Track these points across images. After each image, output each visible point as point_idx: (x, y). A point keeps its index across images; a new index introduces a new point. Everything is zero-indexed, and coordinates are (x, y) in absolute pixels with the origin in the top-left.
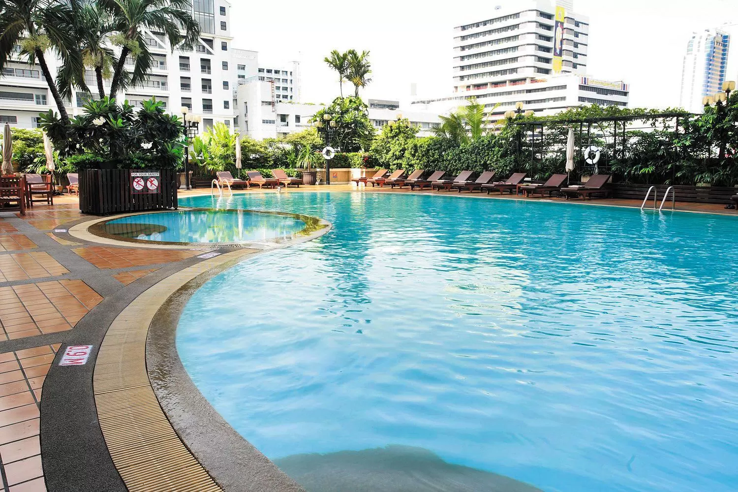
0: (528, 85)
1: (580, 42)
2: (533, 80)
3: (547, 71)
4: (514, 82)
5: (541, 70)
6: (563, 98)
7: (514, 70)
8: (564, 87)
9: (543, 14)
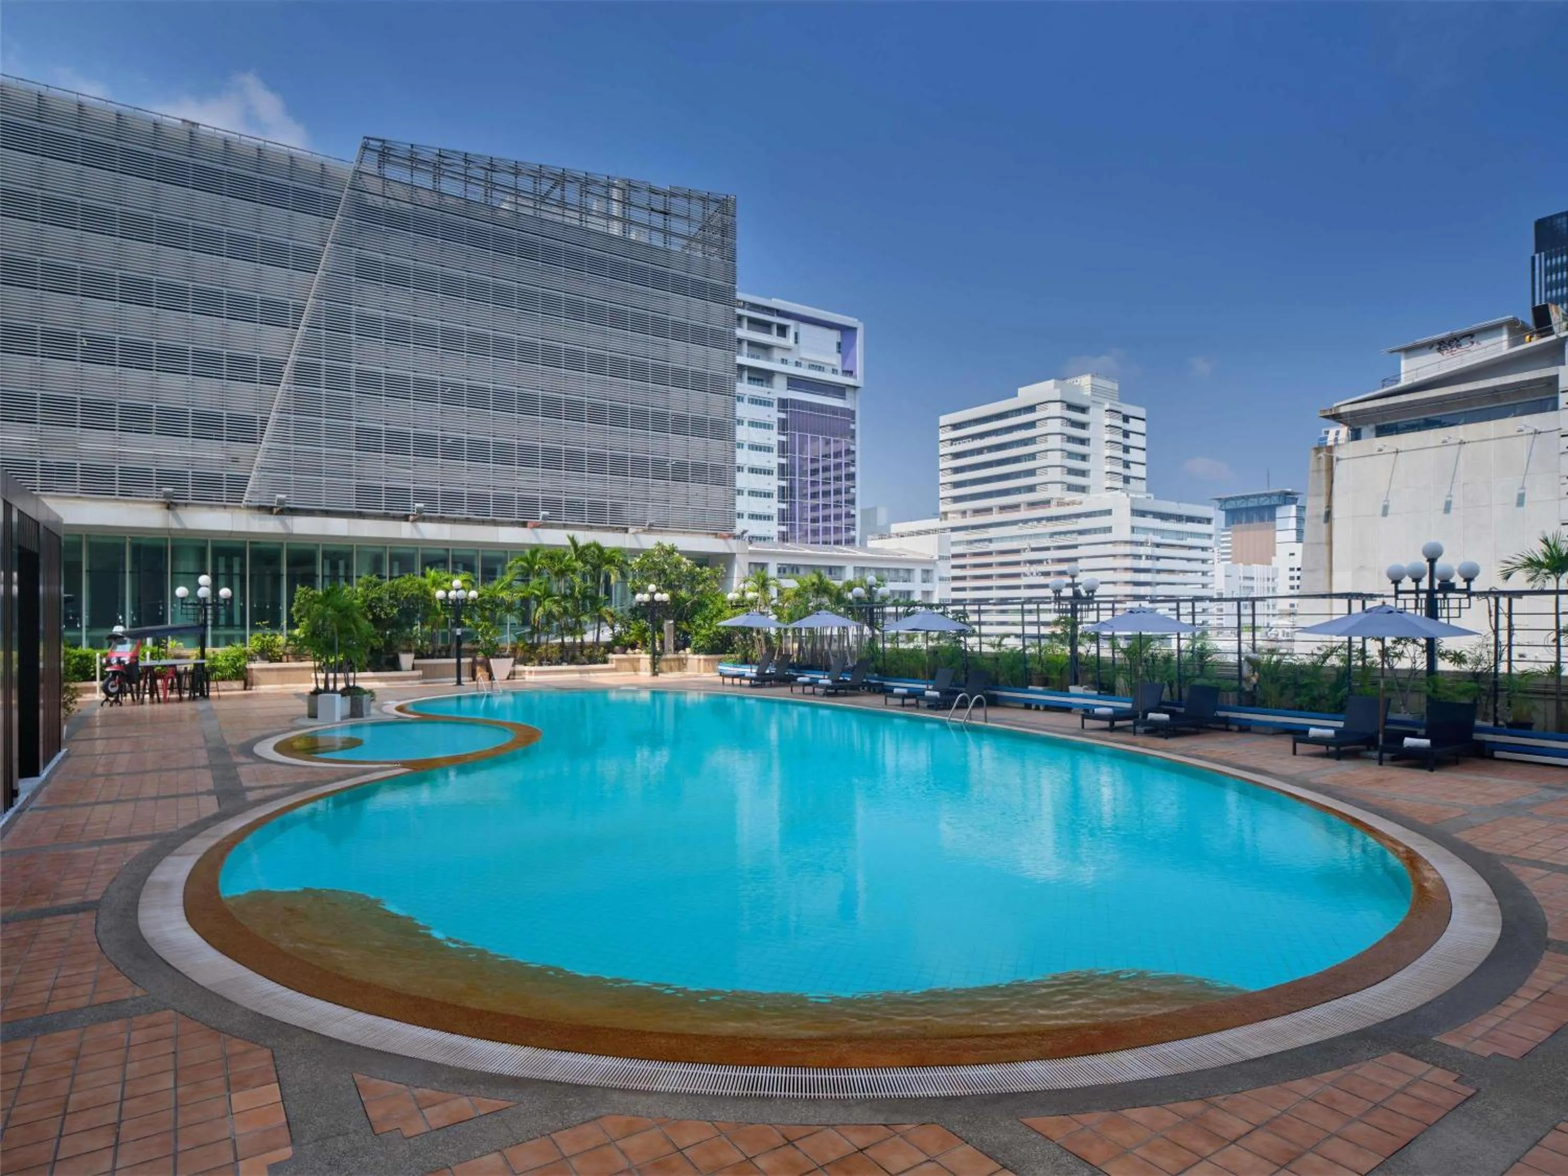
0: (1053, 511)
1: (1134, 445)
2: (1061, 504)
3: (1083, 489)
4: (1032, 505)
5: (1071, 488)
6: (1109, 530)
7: (1031, 489)
8: (1109, 512)
9: (1071, 407)
